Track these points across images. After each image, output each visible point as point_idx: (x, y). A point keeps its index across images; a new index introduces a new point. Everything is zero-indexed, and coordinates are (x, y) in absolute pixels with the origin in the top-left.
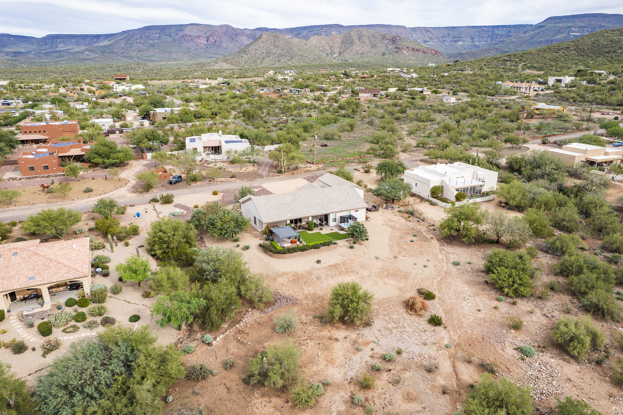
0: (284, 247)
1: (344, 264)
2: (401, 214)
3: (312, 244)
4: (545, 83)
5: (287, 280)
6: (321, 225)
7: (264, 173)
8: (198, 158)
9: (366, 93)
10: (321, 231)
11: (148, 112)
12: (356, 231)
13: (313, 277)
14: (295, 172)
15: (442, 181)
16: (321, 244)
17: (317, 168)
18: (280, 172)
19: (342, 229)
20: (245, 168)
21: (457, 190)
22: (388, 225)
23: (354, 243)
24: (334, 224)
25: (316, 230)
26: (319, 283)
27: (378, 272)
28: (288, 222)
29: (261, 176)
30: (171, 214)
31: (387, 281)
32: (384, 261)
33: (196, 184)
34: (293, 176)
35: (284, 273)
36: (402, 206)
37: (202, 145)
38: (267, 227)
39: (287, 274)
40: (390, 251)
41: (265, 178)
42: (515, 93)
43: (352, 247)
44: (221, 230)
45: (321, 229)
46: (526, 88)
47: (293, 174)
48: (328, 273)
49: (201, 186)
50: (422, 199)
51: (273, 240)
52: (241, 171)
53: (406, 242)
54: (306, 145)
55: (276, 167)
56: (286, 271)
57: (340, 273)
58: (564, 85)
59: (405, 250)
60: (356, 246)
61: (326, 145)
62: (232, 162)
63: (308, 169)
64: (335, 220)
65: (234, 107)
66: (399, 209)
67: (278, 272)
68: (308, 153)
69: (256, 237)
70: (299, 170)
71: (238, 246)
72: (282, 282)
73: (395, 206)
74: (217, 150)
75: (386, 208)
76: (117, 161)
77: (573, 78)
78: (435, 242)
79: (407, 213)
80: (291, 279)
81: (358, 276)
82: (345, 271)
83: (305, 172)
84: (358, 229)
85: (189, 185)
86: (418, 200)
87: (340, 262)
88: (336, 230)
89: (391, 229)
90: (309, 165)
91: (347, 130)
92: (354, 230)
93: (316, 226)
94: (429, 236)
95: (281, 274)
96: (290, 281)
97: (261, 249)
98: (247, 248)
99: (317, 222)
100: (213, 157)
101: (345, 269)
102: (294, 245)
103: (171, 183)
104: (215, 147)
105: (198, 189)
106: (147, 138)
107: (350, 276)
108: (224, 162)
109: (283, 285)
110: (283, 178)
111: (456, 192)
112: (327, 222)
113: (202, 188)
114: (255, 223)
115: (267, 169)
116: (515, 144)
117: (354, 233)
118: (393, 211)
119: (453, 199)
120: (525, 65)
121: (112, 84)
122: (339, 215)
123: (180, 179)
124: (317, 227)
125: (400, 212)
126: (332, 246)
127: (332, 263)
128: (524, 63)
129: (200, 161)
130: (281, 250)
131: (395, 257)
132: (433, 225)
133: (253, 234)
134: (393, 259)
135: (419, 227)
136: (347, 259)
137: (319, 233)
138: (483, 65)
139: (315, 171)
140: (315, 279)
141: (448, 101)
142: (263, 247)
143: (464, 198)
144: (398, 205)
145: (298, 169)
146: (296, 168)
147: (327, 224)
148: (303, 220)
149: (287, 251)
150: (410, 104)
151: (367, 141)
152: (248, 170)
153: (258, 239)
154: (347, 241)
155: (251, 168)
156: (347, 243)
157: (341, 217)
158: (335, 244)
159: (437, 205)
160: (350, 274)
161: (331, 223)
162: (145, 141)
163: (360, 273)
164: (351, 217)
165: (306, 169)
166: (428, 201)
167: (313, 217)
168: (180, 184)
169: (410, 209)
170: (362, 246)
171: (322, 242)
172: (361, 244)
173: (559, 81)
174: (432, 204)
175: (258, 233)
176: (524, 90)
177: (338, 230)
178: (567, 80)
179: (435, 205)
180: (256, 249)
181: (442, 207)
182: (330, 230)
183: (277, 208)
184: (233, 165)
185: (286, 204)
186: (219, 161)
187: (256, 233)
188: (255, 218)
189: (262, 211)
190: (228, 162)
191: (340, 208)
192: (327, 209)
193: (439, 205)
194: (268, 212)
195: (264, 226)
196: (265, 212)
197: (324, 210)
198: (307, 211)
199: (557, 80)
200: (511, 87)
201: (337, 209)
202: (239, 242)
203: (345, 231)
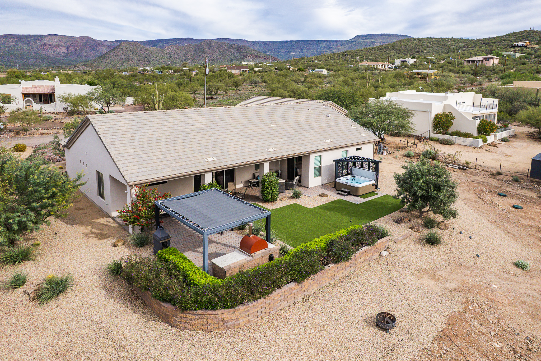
3: (318, 243)
6: (288, 186)
8: (10, 108)
9: (235, 69)
15: (445, 106)
19: (353, 191)
23: (430, 225)
24: (318, 181)
25: (283, 201)
28: (208, 179)
36: (399, 148)
37: (21, 92)
38: (143, 198)
42: (376, 69)
43: (432, 241)
45: (296, 196)
46: (382, 66)
51: (165, 245)
53: (510, 211)
58: (410, 65)
61: (213, 99)
62: (71, 114)
64: (319, 171)
66: (401, 153)
69: (101, 236)
71: (19, 282)
74: (47, 98)
77: (415, 60)
86: (415, 140)
87: (458, 306)
88: (333, 196)
91: (232, 90)
93: (277, 189)
94: (530, 194)
97: (119, 286)
98: (56, 288)
102: (260, 259)
104: (45, 95)
111: (477, 122)
114: (101, 193)
122: (328, 159)
124: (283, 192)
125: (408, 156)
126: (379, 243)
127: (440, 321)
129: (13, 112)
130: (214, 291)
132: (499, 174)
133: (93, 225)
135: (479, 178)
137: (297, 206)
141: (320, 73)
142: (129, 280)
148: (237, 177)
153: (108, 242)
154: (398, 222)
156: (405, 230)
157: (337, 162)
158: (382, 234)
159: (454, 143)
161: (314, 180)
166: (431, 139)
173: (405, 61)
175: (109, 222)
176: (380, 67)
177: (338, 195)
178: (411, 61)
179: (451, 144)
180: (98, 291)
181: (466, 146)
182: (320, 196)
183: (169, 140)
184: (73, 117)
185: (195, 131)
186: (48, 112)
187: (107, 223)
188: (100, 176)
189: (122, 148)
190: (63, 113)
191: (328, 141)
192: (301, 142)
193: (457, 143)
194: (141, 152)
195: (131, 197)
196: (133, 150)
197: (297, 146)
198: (255, 146)
199: (403, 61)
200: (368, 66)
201: (324, 144)
202: (31, 262)
203: (364, 196)
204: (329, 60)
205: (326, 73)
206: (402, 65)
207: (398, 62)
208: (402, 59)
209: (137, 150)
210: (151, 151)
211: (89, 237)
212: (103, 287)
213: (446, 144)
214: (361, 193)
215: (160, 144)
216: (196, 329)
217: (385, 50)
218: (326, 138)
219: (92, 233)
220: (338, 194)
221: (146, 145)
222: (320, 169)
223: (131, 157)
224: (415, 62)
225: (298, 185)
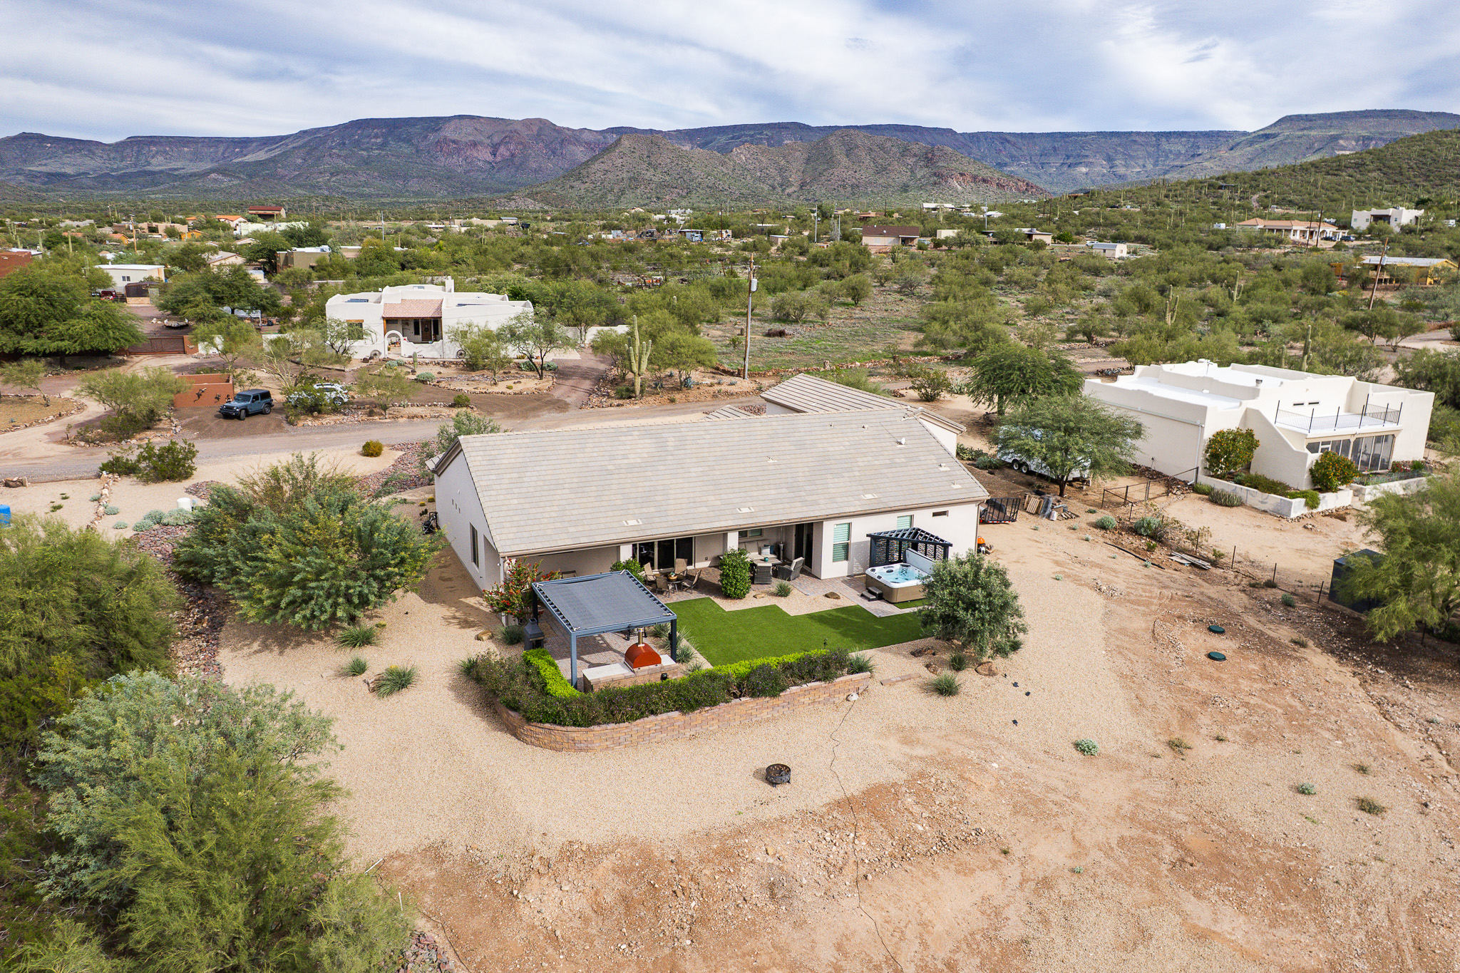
0: (586, 685)
1: (920, 785)
2: (1109, 535)
3: (742, 667)
4: (1344, 225)
5: (581, 903)
6: (779, 572)
7: (572, 398)
8: (360, 350)
9: (882, 235)
10: (782, 603)
11: (275, 252)
12: (971, 605)
13: (749, 880)
14: (677, 396)
15: (1247, 414)
16: (787, 667)
17: (754, 386)
18: (628, 394)
19: (884, 594)
20: (510, 383)
21: (1313, 448)
22: (1077, 580)
23: (958, 665)
24: (842, 568)
25: (757, 599)
26: (785, 928)
27: (1122, 841)
28: (626, 554)
29: (561, 406)
30: (150, 516)
31: (1200, 912)
32: (1127, 766)
33: (317, 423)
34: (670, 406)
35: (568, 853)
36: (1102, 505)
37: (381, 314)
38: (518, 576)
39: (592, 855)
40: (1135, 711)
41: (572, 412)
42: (1280, 242)
43: (945, 690)
44: (285, 582)
45: (783, 592)
46: (1303, 232)
47: (672, 401)
48: (836, 855)
49: (333, 429)
50: (1171, 484)
51: (538, 644)
52: (495, 389)
53: (1189, 662)
54: (719, 333)
55: (614, 382)
56: (588, 835)
57: (904, 852)
58: (1397, 230)
59: (1207, 701)
60: (967, 679)
61: (781, 334)
62: (471, 366)
63: (724, 388)
64: (845, 551)
65: (522, 256)
66: (1094, 518)
67: (536, 841)
68: (724, 350)
69: (465, 624)
70: (693, 393)
71: (358, 669)
72: (550, 912)
73: (1074, 505)
74: (427, 329)
75: (1042, 512)
76: (64, 344)
77: (1420, 213)
78: (1320, 661)
79: (1135, 531)
80: (609, 898)
81: (1013, 871)
82: (931, 834)
83: (714, 396)
84: (979, 594)
85: (291, 423)
86: (1157, 489)
87: (900, 776)
88: (851, 598)
89: (1099, 600)
90: (727, 379)
91: (844, 304)
92: (959, 596)
93: (757, 576)
94: (1284, 633)
95: (551, 854)
96: (599, 910)
97: (472, 689)
98: (399, 681)
99: (763, 557)
100: (408, 348)
101: (932, 820)
102: (646, 675)
103: (228, 414)
104: (426, 321)
105: (318, 437)
106: (209, 291)
107: (964, 870)
108: (444, 365)
109: (552, 938)
110: (636, 411)
111: (1313, 458)
112: (808, 562)
113: (333, 435)
114: (474, 556)
115: (587, 385)
116: (1382, 335)
117: (961, 613)
118: (1072, 523)
119: (1303, 483)
120: (1267, 197)
121: (236, 222)
122: (862, 530)
123: (261, 404)
124: (765, 582)
125: (1102, 526)
126: (845, 679)
127: (855, 787)
128: (1262, 194)
129: (365, 360)
130: (566, 703)
131: (1176, 746)
132: (1271, 585)
134: (1168, 755)
135: (1212, 591)
136: (931, 761)
137: (774, 609)
138: (1162, 197)
139: (747, 394)
140: (759, 896)
141: (1108, 254)
142: (481, 680)
143: (1345, 480)
144: (1084, 502)
145: (688, 387)
146: (685, 385)
147: (809, 567)
148: (698, 550)
149: (600, 708)
150: (1009, 255)
151: (906, 328)
152: (517, 388)
153: (472, 632)
154: (916, 654)
155: (529, 384)
156: (917, 667)
157: (875, 538)
158: (860, 668)
159: (1241, 504)
160: (964, 855)
161: (831, 567)
162: (199, 298)
163: (1017, 851)
164: (916, 539)
165: (717, 388)
166: (1195, 489)
167: (743, 534)
168: (260, 420)
169: (1139, 514)
170: (999, 684)
171: (791, 658)
172: (991, 673)
173: (1386, 218)
174: (1216, 499)
175: (482, 605)
176: (1297, 237)
177: (860, 598)
178: (1406, 216)
179: (1232, 506)
180: (446, 691)
181: (1265, 512)
182: (826, 596)
183: (575, 485)
184: (473, 374)
185: (623, 471)
186: (427, 361)
187: (477, 606)
188: (474, 533)
189: (502, 497)
190: (456, 364)
191: (869, 496)
192: (809, 498)
193: (1248, 503)
194: (527, 506)
195: (505, 573)
196: (516, 501)
197: (799, 504)
198: (719, 503)
199: (1377, 218)
200: (1262, 230)
201: (857, 503)
202: (374, 648)
203: (902, 604)
204: (1167, 201)
205: (1125, 255)
206: (1370, 230)
207: (1361, 219)
208: (1375, 211)
209: (522, 501)
210: (542, 504)
211: (450, 623)
212: (453, 688)
213: (1221, 505)
214: (899, 598)
215: (559, 492)
216: (543, 746)
217: (1350, 171)
218: (866, 491)
219: (454, 618)
220: (862, 595)
221: (538, 494)
222: (846, 547)
223: (511, 513)
224: (1417, 218)
225: (803, 571)
